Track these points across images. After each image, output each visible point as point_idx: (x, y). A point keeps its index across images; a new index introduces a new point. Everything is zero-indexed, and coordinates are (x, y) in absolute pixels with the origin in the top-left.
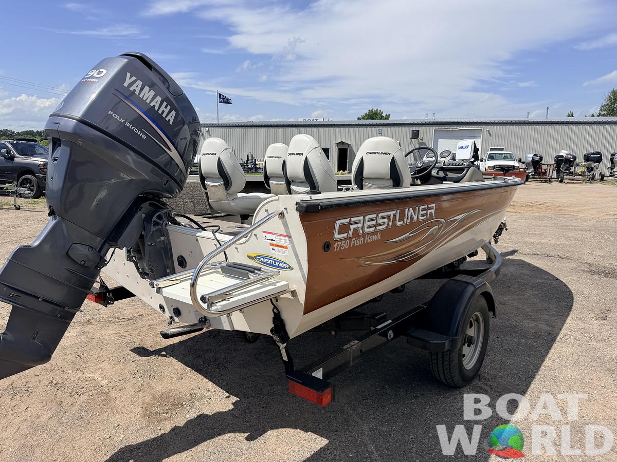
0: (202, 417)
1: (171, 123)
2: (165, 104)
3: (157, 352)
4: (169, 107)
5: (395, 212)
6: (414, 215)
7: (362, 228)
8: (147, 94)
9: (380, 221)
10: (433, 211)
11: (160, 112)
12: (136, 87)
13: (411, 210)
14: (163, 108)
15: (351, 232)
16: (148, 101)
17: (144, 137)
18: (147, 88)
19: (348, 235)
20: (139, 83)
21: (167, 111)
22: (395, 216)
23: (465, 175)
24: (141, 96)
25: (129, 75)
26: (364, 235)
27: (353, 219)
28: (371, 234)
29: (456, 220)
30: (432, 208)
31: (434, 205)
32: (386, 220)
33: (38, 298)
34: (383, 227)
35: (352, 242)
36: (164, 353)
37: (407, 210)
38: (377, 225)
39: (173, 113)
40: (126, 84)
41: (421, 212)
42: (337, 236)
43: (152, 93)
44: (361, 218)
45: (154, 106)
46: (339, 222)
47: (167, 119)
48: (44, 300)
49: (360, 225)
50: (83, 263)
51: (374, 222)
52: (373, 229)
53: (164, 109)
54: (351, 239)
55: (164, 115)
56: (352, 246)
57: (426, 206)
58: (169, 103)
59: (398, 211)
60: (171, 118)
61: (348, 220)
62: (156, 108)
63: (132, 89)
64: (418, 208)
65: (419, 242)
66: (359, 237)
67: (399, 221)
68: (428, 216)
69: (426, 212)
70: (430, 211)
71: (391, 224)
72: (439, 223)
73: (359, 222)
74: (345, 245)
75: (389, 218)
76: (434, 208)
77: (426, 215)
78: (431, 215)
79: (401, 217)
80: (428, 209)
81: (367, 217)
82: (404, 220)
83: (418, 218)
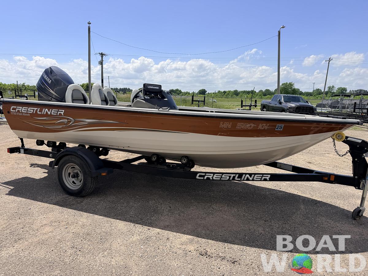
1: (50, 83)
5: (37, 108)
6: (48, 112)
9: (29, 110)
10: (62, 113)
12: (44, 75)
13: (47, 110)
15: (17, 111)
19: (15, 111)
21: (49, 80)
22: (37, 110)
26: (22, 113)
27: (18, 107)
28: (25, 113)
29: (86, 121)
30: (62, 111)
31: (63, 111)
32: (32, 110)
34: (31, 112)
35: (18, 114)
37: (44, 109)
38: (27, 111)
41: (53, 112)
42: (12, 110)
43: (47, 76)
46: (12, 107)
49: (20, 109)
51: (26, 110)
52: (26, 112)
54: (17, 112)
57: (57, 110)
58: (50, 78)
59: (39, 109)
61: (16, 107)
64: (51, 110)
65: (54, 123)
66: (20, 113)
67: (39, 112)
68: (58, 114)
69: (57, 112)
70: (60, 112)
71: (35, 112)
72: (68, 119)
73: (20, 108)
74: (15, 114)
75: (34, 110)
76: (63, 112)
77: (57, 113)
78: (60, 114)
79: (41, 111)
80: (58, 111)
81: (24, 108)
82: (42, 112)
83: (51, 113)
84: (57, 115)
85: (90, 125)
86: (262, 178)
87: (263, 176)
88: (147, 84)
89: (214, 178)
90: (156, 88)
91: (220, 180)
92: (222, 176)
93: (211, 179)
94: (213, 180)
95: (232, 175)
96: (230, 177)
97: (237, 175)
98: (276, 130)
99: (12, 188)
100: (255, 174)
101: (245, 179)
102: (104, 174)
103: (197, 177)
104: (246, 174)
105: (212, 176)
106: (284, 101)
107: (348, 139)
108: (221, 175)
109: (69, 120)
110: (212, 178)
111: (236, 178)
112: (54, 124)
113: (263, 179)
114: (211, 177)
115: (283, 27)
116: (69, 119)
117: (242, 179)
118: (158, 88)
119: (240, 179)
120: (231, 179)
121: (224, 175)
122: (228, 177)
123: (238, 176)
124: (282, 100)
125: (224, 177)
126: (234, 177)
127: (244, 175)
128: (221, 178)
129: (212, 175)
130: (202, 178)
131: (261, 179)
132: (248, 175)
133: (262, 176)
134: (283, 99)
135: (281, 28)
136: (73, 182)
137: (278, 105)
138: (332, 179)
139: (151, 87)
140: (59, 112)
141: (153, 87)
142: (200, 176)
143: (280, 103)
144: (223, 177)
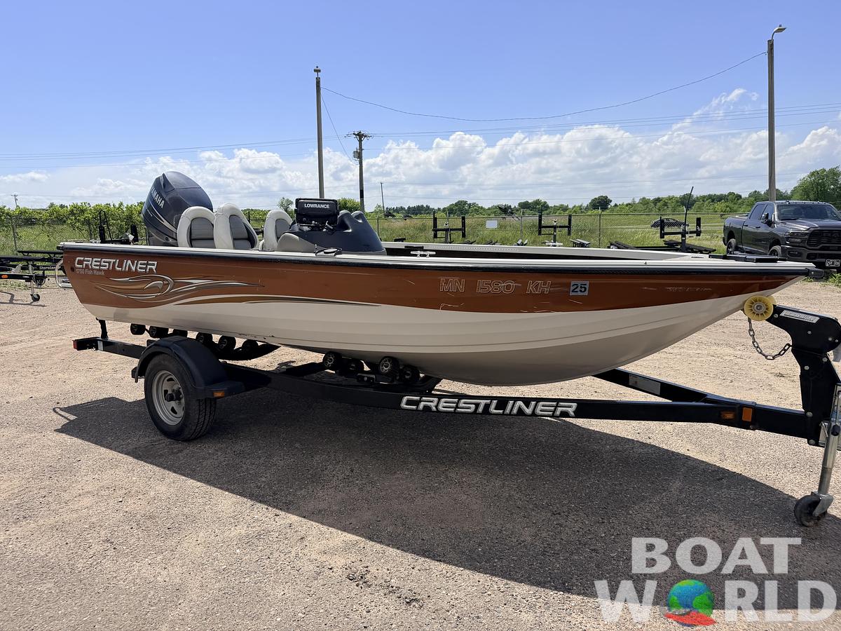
7: (91, 264)
9: (103, 264)
10: (154, 267)
13: (129, 262)
21: (160, 201)
22: (114, 263)
26: (92, 269)
28: (97, 270)
29: (192, 283)
31: (156, 263)
32: (107, 264)
38: (100, 266)
41: (139, 266)
43: (157, 193)
44: (91, 259)
46: (78, 258)
49: (90, 263)
54: (85, 269)
55: (159, 204)
60: (162, 205)
62: (157, 201)
65: (143, 289)
72: (164, 280)
78: (151, 269)
79: (120, 265)
80: (147, 264)
81: (95, 259)
82: (122, 267)
83: (136, 269)
84: (145, 273)
85: (201, 291)
86: (555, 409)
87: (557, 404)
88: (304, 199)
89: (440, 408)
90: (323, 206)
91: (455, 412)
92: (457, 403)
93: (434, 409)
94: (438, 411)
95: (483, 402)
96: (477, 405)
97: (495, 402)
98: (571, 294)
99: (72, 417)
100: (538, 400)
101: (515, 411)
102: (218, 394)
103: (403, 405)
104: (516, 399)
105: (435, 403)
106: (779, 218)
107: (782, 314)
108: (456, 400)
109: (165, 282)
110: (436, 407)
111: (492, 410)
112: (142, 291)
113: (558, 413)
114: (433, 405)
115: (780, 30)
116: (166, 279)
117: (508, 411)
118: (328, 206)
119: (501, 411)
120: (480, 410)
121: (463, 401)
122: (474, 406)
123: (497, 404)
124: (775, 216)
125: (464, 405)
126: (487, 406)
127: (511, 402)
128: (457, 407)
129: (436, 399)
130: (414, 407)
131: (554, 412)
132: (520, 403)
133: (557, 406)
134: (776, 213)
135: (776, 32)
136: (173, 410)
137: (764, 229)
138: (747, 416)
139: (312, 206)
140: (149, 266)
141: (315, 206)
142: (409, 402)
143: (770, 223)
144: (461, 405)
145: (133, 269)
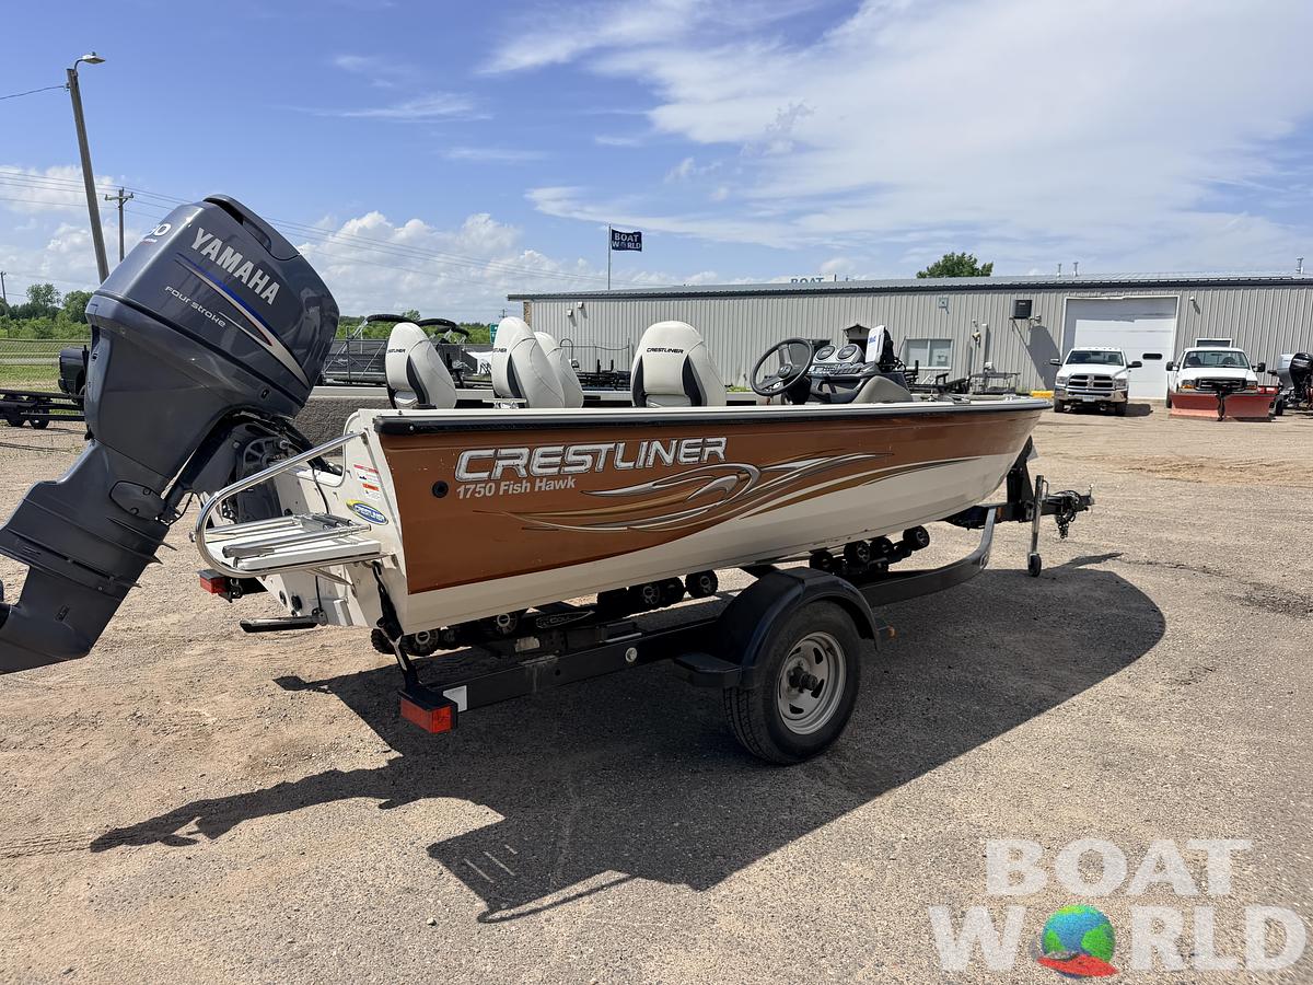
0: (335, 774)
1: (270, 302)
2: (260, 272)
3: (315, 686)
4: (267, 278)
5: (612, 446)
6: (664, 453)
7: (527, 467)
8: (230, 260)
9: (571, 458)
10: (720, 450)
11: (251, 285)
12: (212, 250)
13: (657, 445)
14: (256, 279)
15: (498, 472)
16: (230, 270)
17: (222, 324)
18: (229, 251)
19: (490, 475)
20: (218, 243)
21: (262, 284)
22: (611, 454)
23: (859, 391)
24: (219, 262)
25: (201, 231)
26: (531, 478)
27: (505, 452)
28: (550, 477)
29: (794, 469)
30: (719, 444)
31: (723, 440)
32: (589, 458)
33: (66, 558)
34: (582, 468)
35: (502, 488)
36: (326, 687)
37: (645, 444)
38: (564, 464)
39: (275, 287)
40: (195, 246)
41: (684, 450)
42: (462, 474)
43: (239, 257)
44: (525, 451)
45: (241, 277)
46: (467, 455)
47: (263, 296)
48: (74, 562)
49: (522, 462)
50: (135, 511)
51: (558, 459)
52: (556, 470)
53: (260, 281)
54: (498, 482)
55: (258, 291)
56: (501, 493)
57: (701, 441)
58: (267, 270)
59: (622, 445)
61: (491, 452)
62: (244, 281)
63: (204, 252)
64: (675, 442)
65: (684, 500)
66: (519, 480)
67: (622, 461)
68: (706, 458)
69: (698, 450)
70: (712, 449)
71: (601, 466)
72: (740, 471)
73: (517, 456)
74: (487, 491)
75: (595, 454)
76: (724, 444)
77: (700, 455)
78: (713, 455)
79: (630, 455)
80: (704, 445)
81: (540, 451)
82: (635, 461)
83: (676, 459)
84: (699, 464)
85: (809, 477)
109: (742, 476)
112: (683, 504)
115: (96, 61)
116: (744, 469)
140: (708, 450)
145: (669, 459)
